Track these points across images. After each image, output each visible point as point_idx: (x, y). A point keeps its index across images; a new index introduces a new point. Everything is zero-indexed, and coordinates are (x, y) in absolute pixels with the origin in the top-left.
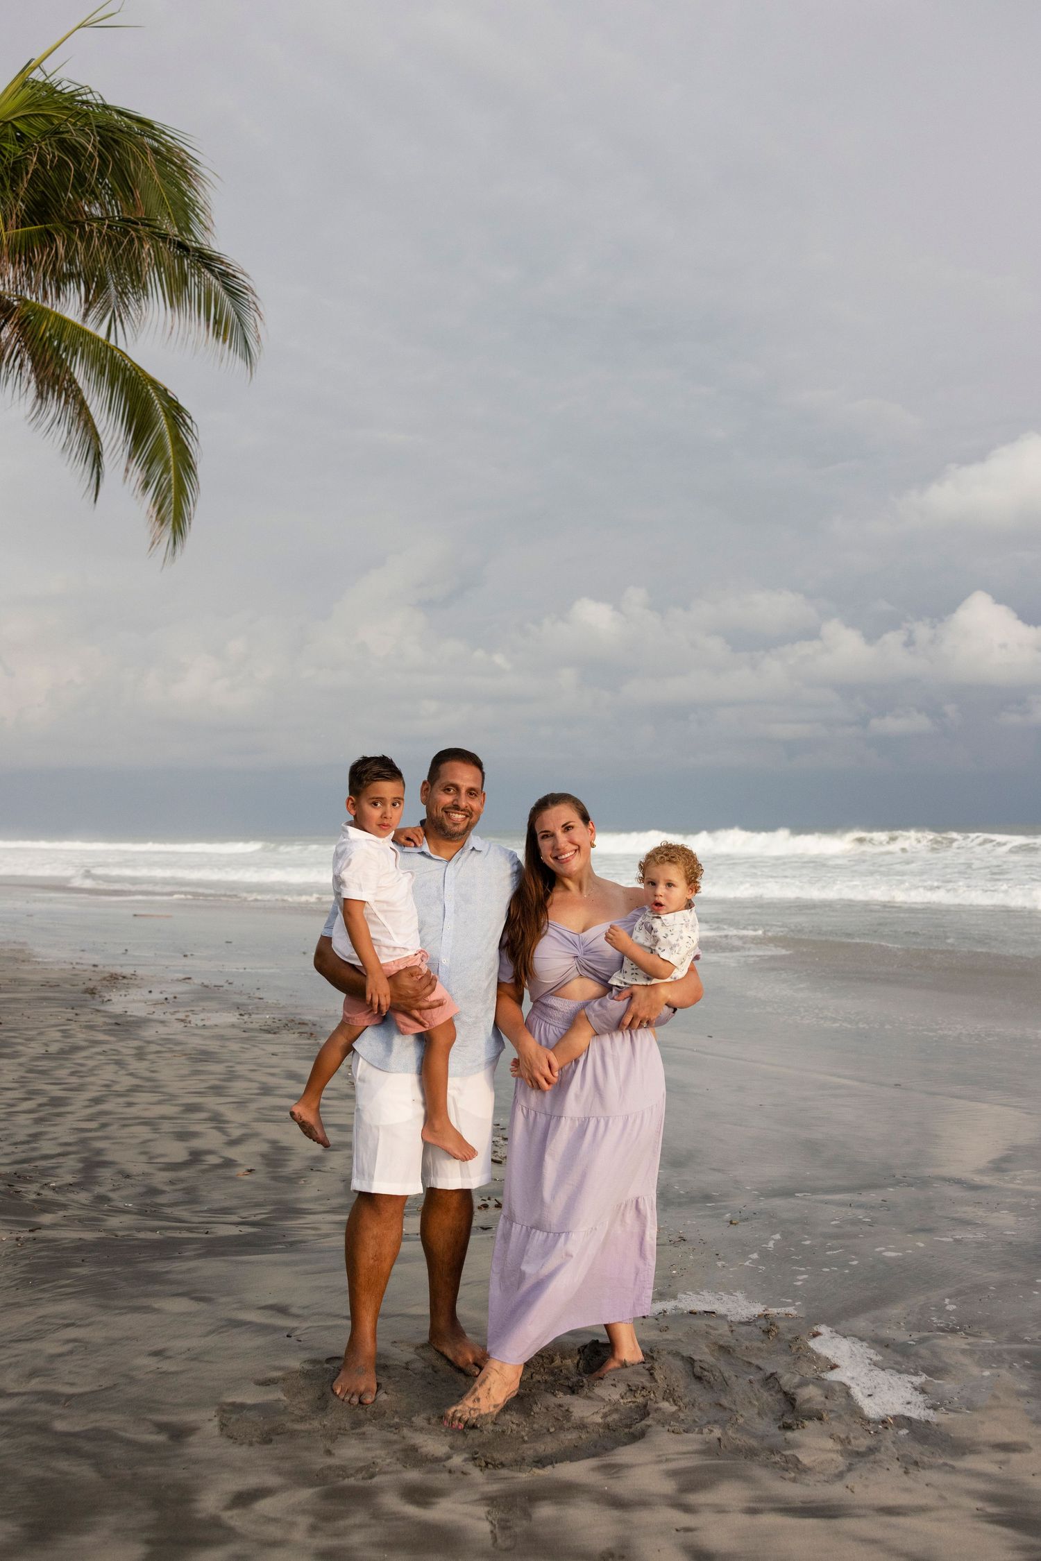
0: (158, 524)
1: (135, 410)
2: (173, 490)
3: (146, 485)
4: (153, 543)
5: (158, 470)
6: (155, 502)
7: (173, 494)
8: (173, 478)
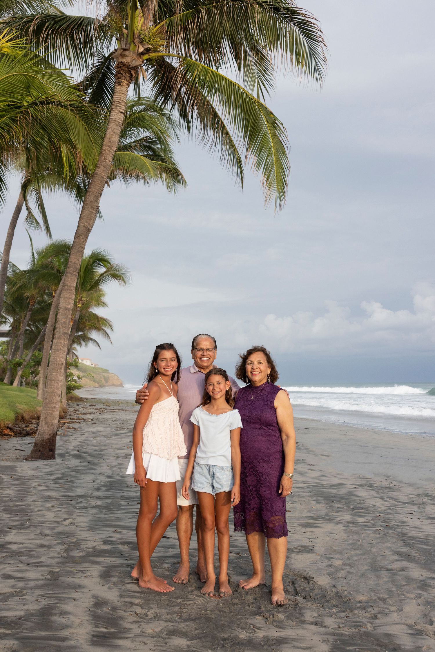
0: (267, 188)
1: (249, 121)
2: (275, 166)
3: (259, 164)
4: (266, 200)
5: (264, 154)
6: (265, 174)
7: (275, 168)
8: (274, 159)
